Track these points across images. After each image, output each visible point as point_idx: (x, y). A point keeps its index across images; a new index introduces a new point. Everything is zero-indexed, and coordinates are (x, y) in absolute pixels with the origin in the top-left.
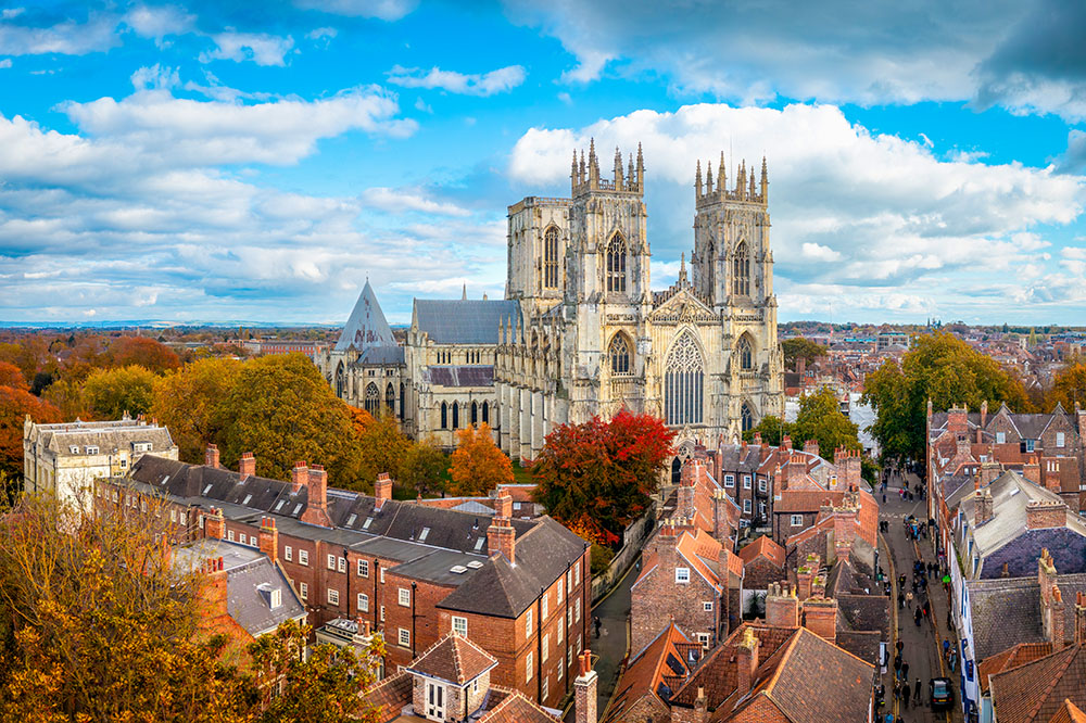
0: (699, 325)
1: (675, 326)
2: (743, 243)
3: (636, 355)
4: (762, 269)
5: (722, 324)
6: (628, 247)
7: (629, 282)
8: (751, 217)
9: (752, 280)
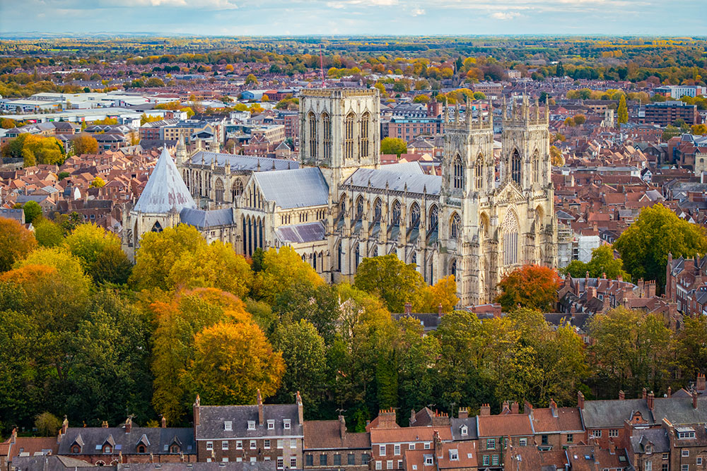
0: (518, 205)
1: (506, 206)
2: (536, 150)
3: (489, 226)
4: (546, 165)
5: (528, 203)
6: (485, 161)
7: (485, 182)
8: (540, 134)
9: (540, 172)
